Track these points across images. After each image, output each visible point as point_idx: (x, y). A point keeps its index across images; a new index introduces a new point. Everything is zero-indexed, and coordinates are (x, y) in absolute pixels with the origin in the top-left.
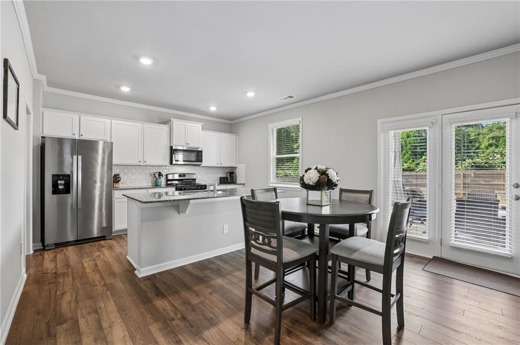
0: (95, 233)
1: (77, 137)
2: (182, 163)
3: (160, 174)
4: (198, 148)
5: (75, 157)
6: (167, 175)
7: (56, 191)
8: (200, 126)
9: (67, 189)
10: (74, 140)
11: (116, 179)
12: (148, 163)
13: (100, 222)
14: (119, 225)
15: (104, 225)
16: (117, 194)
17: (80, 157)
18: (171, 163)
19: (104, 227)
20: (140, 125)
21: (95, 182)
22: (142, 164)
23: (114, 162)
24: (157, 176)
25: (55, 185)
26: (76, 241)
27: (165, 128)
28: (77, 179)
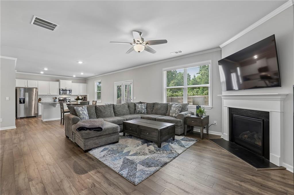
0: (33, 115)
1: (26, 87)
2: (68, 94)
3: (56, 98)
4: (69, 89)
5: (26, 93)
6: (59, 98)
7: (20, 102)
8: (71, 82)
9: (24, 102)
10: (26, 88)
11: (40, 100)
12: (51, 94)
13: (35, 112)
14: (40, 113)
15: (36, 113)
16: (40, 104)
17: (28, 93)
18: (60, 94)
19: (36, 114)
20: (48, 82)
21: (33, 100)
22: (49, 95)
23: (39, 94)
24: (55, 98)
25: (20, 101)
26: (27, 117)
27: (58, 83)
28: (27, 99)
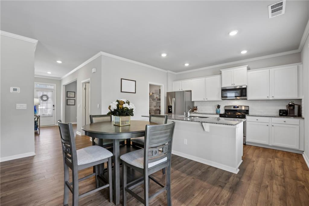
1: (181, 90)
4: (242, 86)
5: (173, 99)
6: (225, 107)
12: (209, 100)
22: (206, 100)
28: (173, 108)
